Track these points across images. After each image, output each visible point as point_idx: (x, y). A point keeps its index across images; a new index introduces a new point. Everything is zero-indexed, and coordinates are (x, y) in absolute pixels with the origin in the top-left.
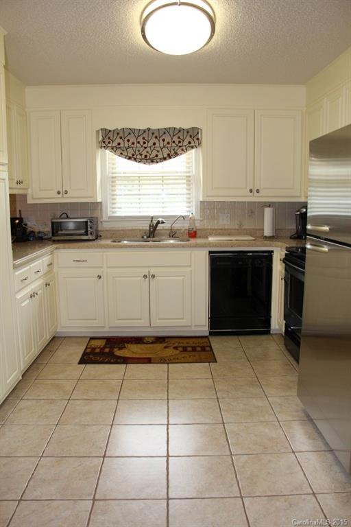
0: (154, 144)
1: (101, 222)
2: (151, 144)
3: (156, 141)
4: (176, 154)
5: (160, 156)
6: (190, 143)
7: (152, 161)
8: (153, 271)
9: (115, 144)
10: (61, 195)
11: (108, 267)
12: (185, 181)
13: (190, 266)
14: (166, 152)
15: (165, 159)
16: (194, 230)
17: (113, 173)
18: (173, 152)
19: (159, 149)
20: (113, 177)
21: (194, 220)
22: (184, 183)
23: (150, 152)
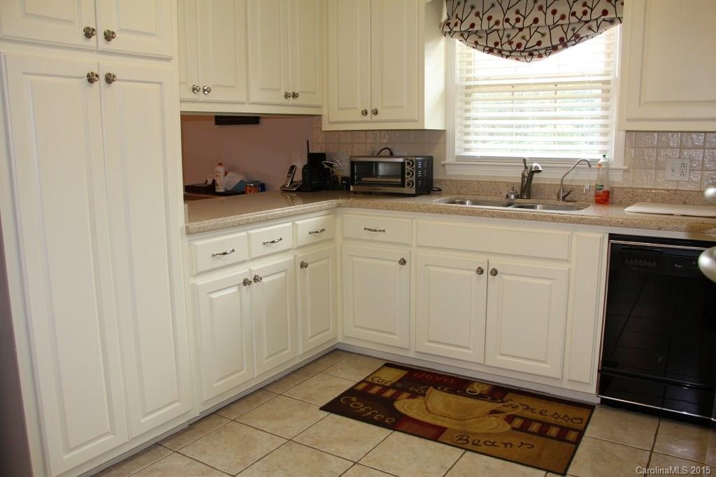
0: (536, 21)
1: (444, 165)
2: (529, 21)
3: (540, 15)
4: (577, 38)
5: (546, 43)
6: (605, 13)
7: (531, 55)
8: (495, 263)
9: (465, 27)
10: (368, 117)
11: (418, 246)
12: (599, 92)
13: (567, 261)
14: (558, 33)
15: (555, 48)
16: (606, 188)
17: (468, 79)
18: (570, 34)
19: (545, 30)
20: (468, 87)
21: (608, 169)
22: (597, 97)
23: (527, 38)
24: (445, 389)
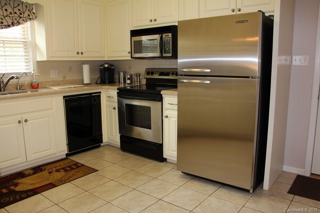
5: (5, 23)
6: (29, 16)
8: (25, 117)
12: (22, 46)
13: (51, 109)
14: (9, 20)
15: (9, 26)
16: (37, 83)
18: (15, 21)
24: (19, 178)
